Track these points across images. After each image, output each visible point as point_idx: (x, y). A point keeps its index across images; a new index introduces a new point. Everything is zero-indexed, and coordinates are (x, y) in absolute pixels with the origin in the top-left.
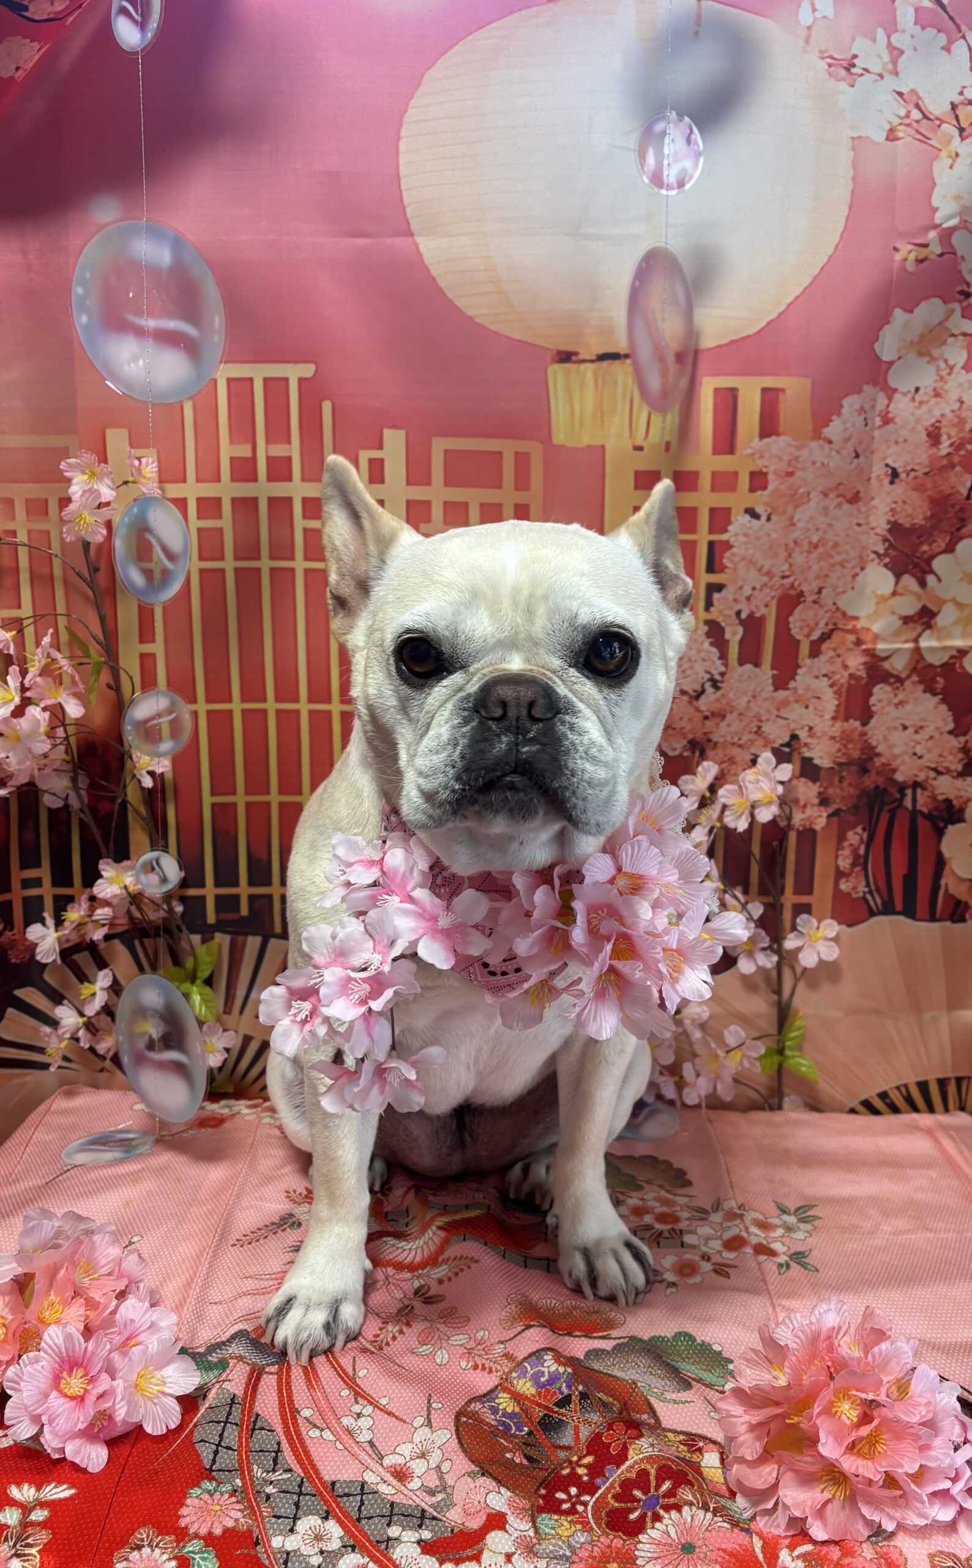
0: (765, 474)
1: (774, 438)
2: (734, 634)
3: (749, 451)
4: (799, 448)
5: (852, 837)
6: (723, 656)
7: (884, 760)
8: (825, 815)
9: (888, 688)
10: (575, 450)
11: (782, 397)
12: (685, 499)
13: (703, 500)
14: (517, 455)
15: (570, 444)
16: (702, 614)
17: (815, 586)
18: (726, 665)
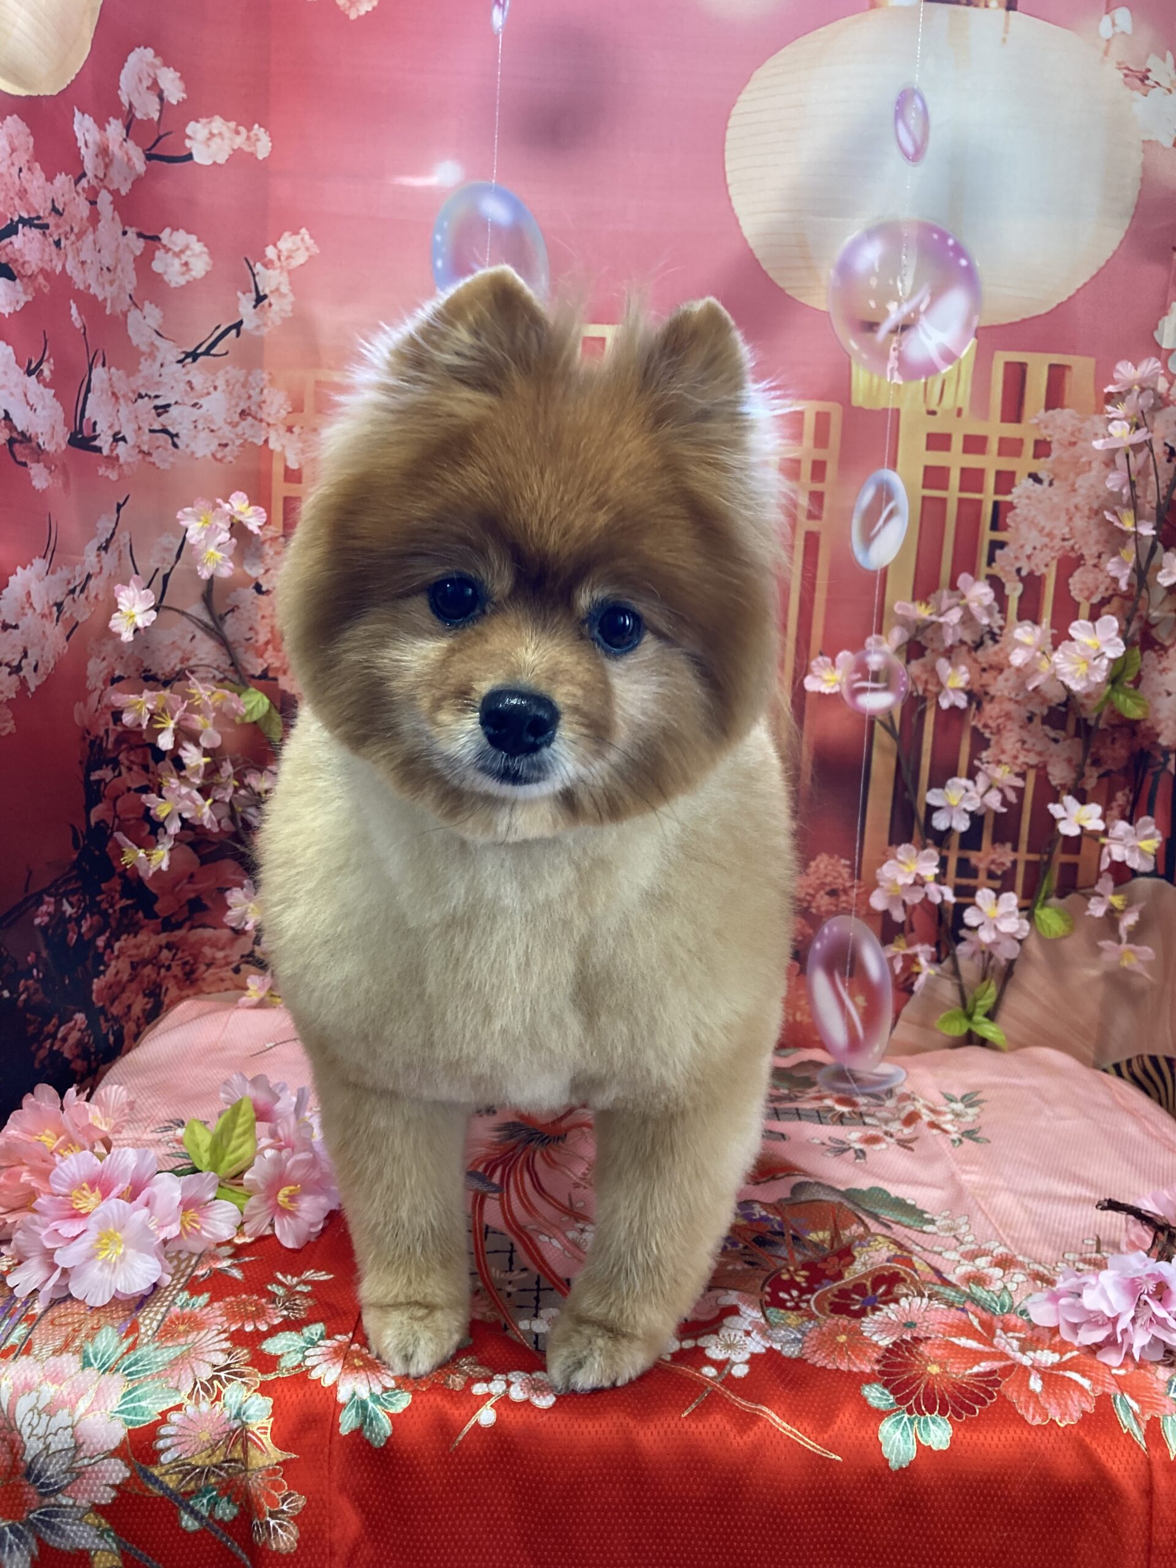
0: (1049, 443)
1: (1058, 410)
2: (1014, 590)
3: (1035, 421)
4: (1082, 420)
5: (1121, 798)
6: (1003, 610)
7: (1148, 724)
8: (1096, 775)
9: (1153, 655)
10: (871, 412)
11: (1067, 373)
12: (973, 461)
13: (990, 463)
14: (818, 414)
15: (867, 406)
16: (984, 569)
17: (1095, 550)
18: (1005, 619)
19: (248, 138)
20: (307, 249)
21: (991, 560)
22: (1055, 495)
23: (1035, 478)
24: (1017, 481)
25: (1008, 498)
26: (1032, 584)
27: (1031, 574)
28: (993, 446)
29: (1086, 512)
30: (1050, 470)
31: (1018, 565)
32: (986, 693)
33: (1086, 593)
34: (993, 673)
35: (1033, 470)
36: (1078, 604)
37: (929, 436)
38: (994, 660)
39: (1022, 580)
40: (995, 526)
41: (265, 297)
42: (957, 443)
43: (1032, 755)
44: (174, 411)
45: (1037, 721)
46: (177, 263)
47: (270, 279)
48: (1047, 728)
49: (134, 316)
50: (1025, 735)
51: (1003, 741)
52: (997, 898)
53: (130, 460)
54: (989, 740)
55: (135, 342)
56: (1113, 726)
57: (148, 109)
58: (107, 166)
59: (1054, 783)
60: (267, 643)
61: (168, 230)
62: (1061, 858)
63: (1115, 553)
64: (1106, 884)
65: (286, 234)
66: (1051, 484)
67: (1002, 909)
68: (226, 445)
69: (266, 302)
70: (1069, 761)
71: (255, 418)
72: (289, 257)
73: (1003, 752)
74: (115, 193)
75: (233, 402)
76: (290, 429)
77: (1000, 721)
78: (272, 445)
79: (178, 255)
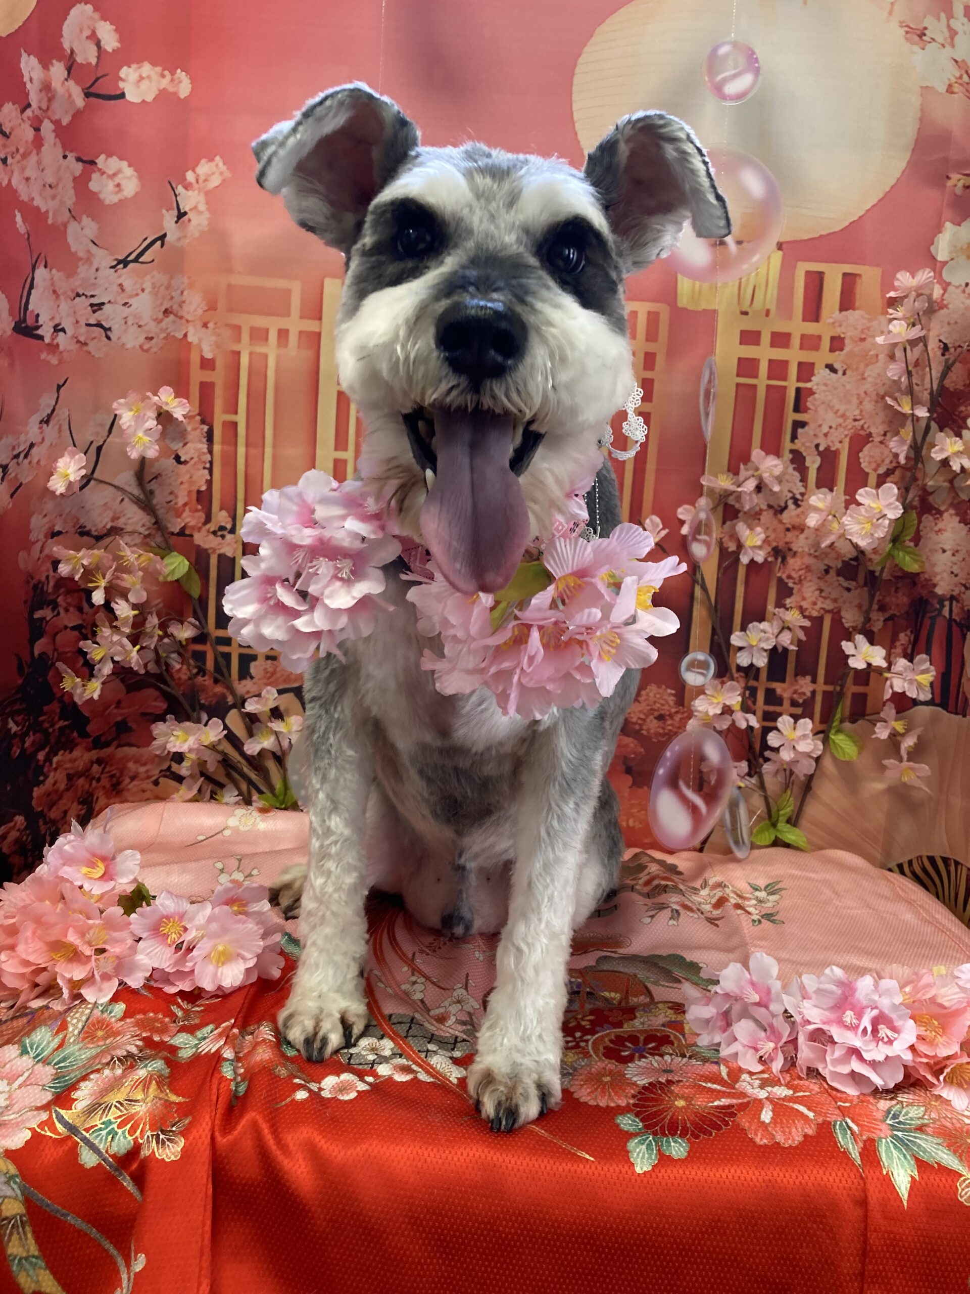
0: (843, 339)
1: (851, 311)
2: (813, 463)
3: (831, 320)
4: (871, 320)
5: (904, 638)
6: (804, 479)
7: (926, 576)
8: (882, 619)
9: (931, 518)
10: (694, 312)
11: (858, 281)
12: (779, 354)
13: (794, 355)
14: (649, 313)
15: (690, 307)
16: (787, 445)
17: (881, 429)
18: (806, 487)
19: (172, 80)
20: (221, 174)
21: (794, 437)
22: (848, 383)
23: (831, 368)
24: (816, 372)
25: (808, 385)
26: (829, 457)
27: (827, 449)
28: (796, 341)
29: (874, 397)
30: (843, 362)
31: (816, 442)
32: (790, 550)
33: (874, 465)
34: (797, 533)
35: (829, 362)
36: (867, 474)
37: (742, 332)
38: (796, 521)
39: (820, 454)
40: (797, 409)
41: (185, 213)
42: (766, 339)
43: (828, 601)
44: (107, 308)
45: (832, 573)
46: (110, 185)
47: (189, 199)
48: (840, 578)
49: (73, 227)
50: (822, 585)
51: (804, 590)
52: (795, 722)
53: (69, 348)
54: (792, 589)
55: (73, 249)
56: (895, 577)
57: (87, 55)
58: (50, 100)
59: (847, 625)
60: (185, 505)
61: (103, 157)
62: (852, 689)
63: (897, 433)
64: (889, 711)
65: (203, 161)
66: (844, 374)
67: (799, 733)
68: (152, 338)
69: (186, 218)
70: (860, 607)
71: (176, 315)
72: (206, 180)
73: (804, 599)
74: (57, 123)
75: (159, 302)
76: (205, 325)
77: (801, 572)
78: (190, 339)
79: (113, 176)
